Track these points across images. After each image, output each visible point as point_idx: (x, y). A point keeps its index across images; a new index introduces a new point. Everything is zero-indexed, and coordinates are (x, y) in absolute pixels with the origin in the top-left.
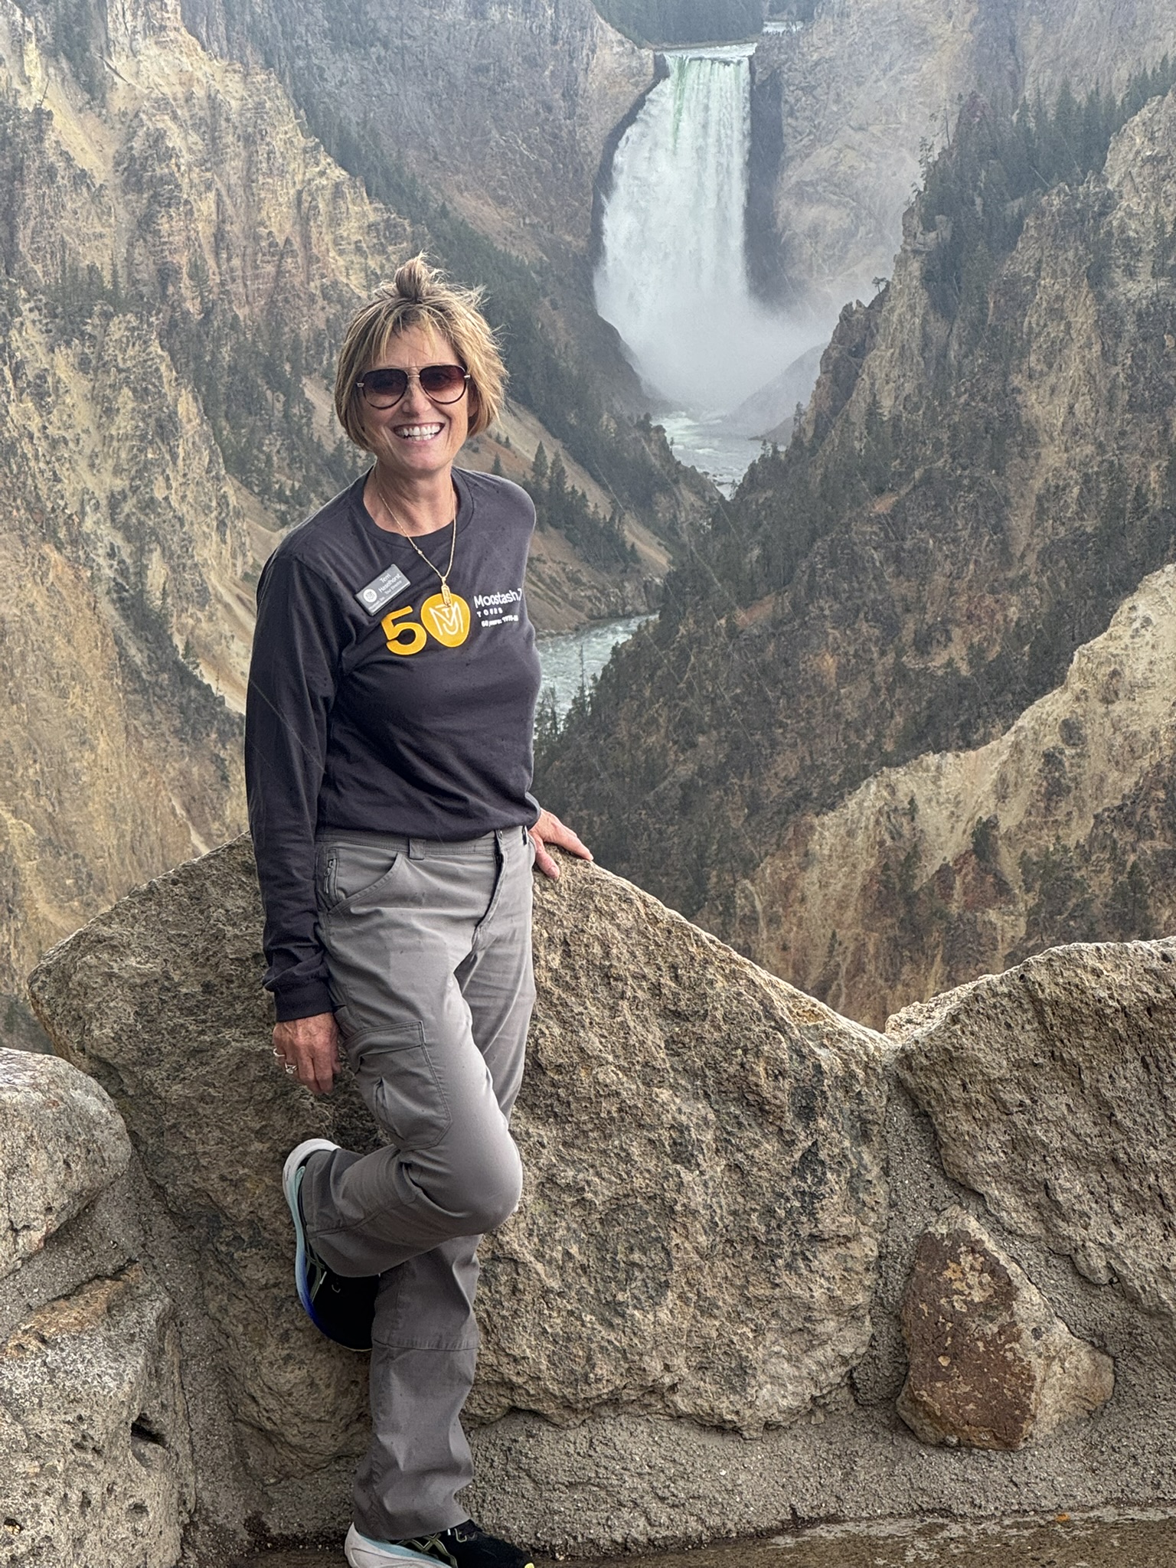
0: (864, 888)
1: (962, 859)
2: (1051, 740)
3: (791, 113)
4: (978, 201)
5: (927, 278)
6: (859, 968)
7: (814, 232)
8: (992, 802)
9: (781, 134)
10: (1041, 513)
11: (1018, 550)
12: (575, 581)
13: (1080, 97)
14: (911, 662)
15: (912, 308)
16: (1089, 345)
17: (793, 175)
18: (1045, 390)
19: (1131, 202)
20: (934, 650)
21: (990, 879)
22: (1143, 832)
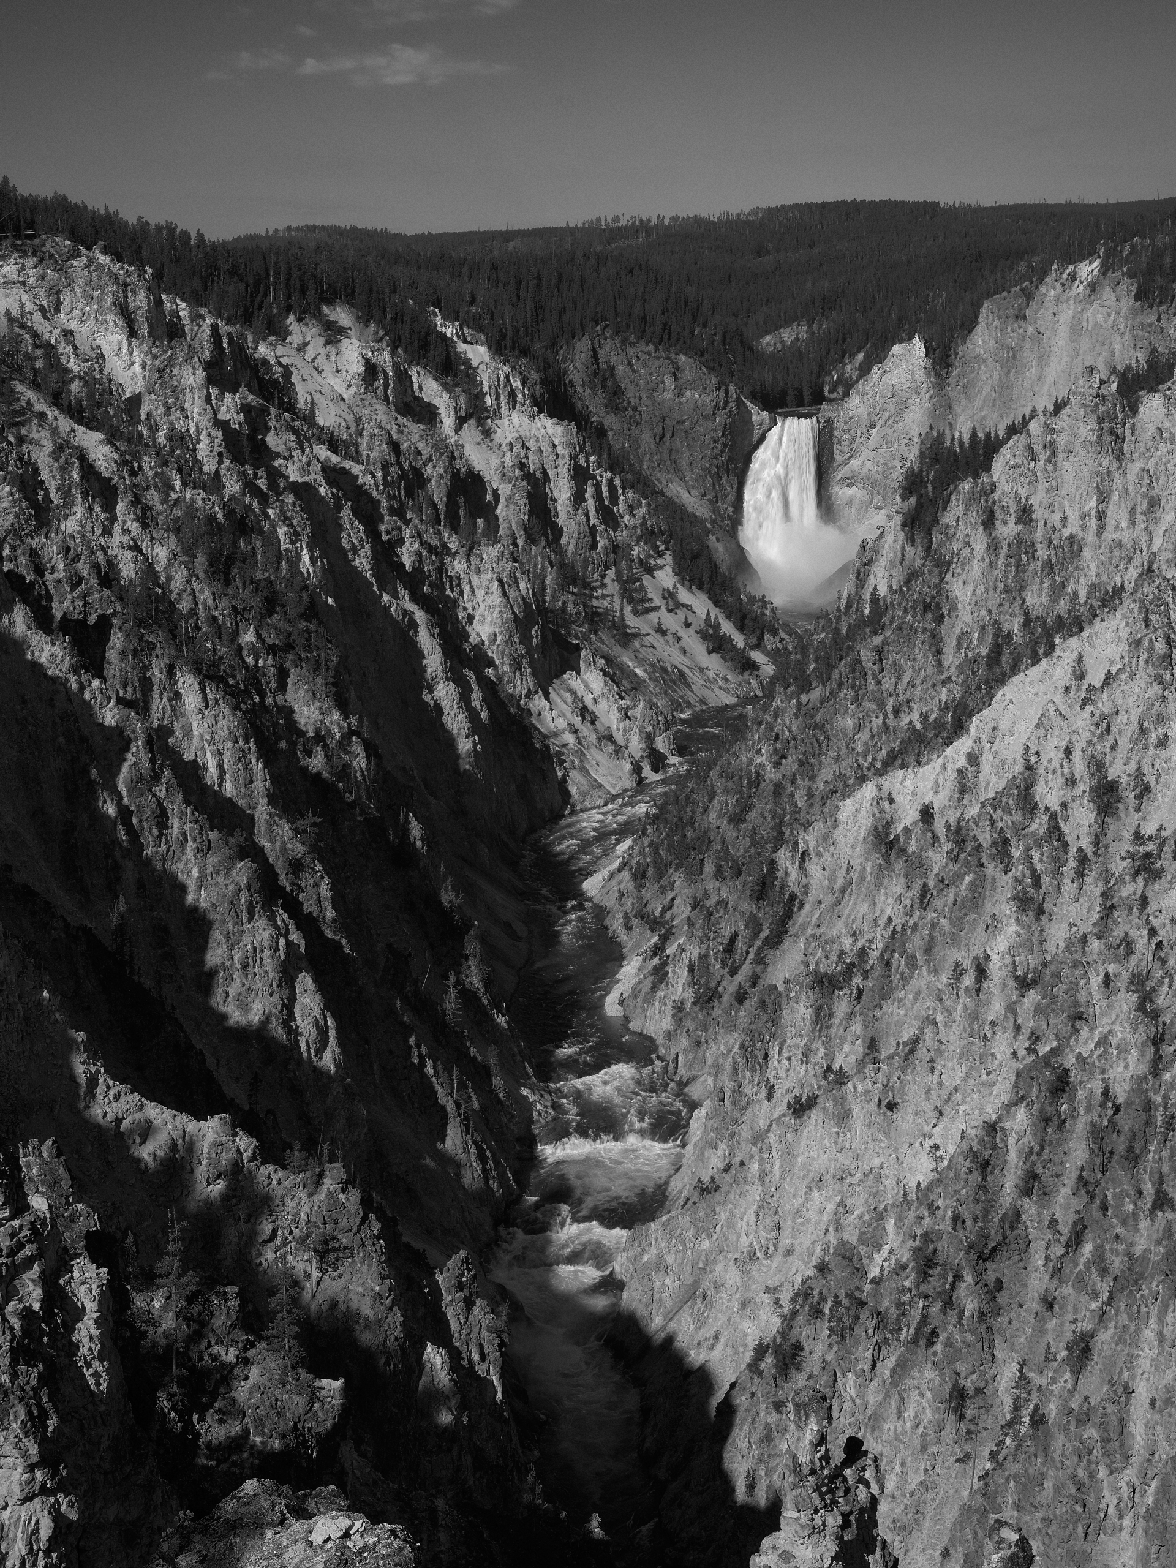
0: (865, 839)
1: (915, 823)
2: (962, 762)
3: (839, 443)
4: (930, 487)
5: (904, 525)
6: (862, 879)
7: (850, 502)
8: (931, 793)
9: (833, 453)
10: (959, 646)
11: (946, 664)
12: (726, 680)
13: (981, 435)
14: (891, 721)
15: (895, 541)
16: (983, 560)
17: (839, 474)
18: (961, 583)
19: (1003, 486)
20: (902, 715)
21: (930, 835)
22: (1007, 811)
